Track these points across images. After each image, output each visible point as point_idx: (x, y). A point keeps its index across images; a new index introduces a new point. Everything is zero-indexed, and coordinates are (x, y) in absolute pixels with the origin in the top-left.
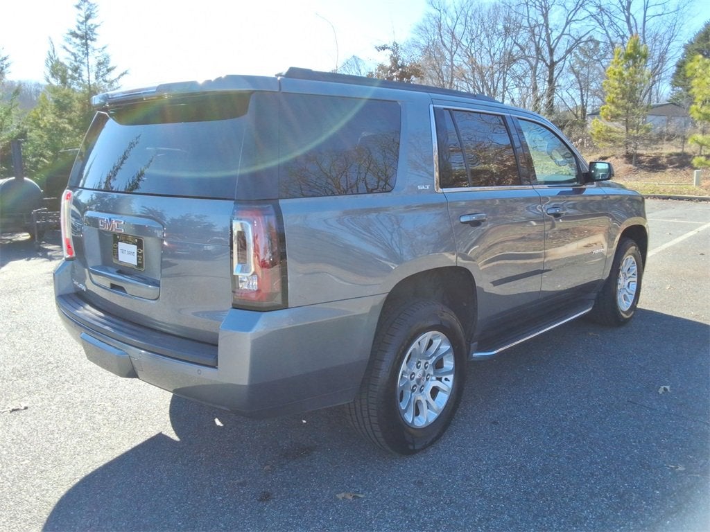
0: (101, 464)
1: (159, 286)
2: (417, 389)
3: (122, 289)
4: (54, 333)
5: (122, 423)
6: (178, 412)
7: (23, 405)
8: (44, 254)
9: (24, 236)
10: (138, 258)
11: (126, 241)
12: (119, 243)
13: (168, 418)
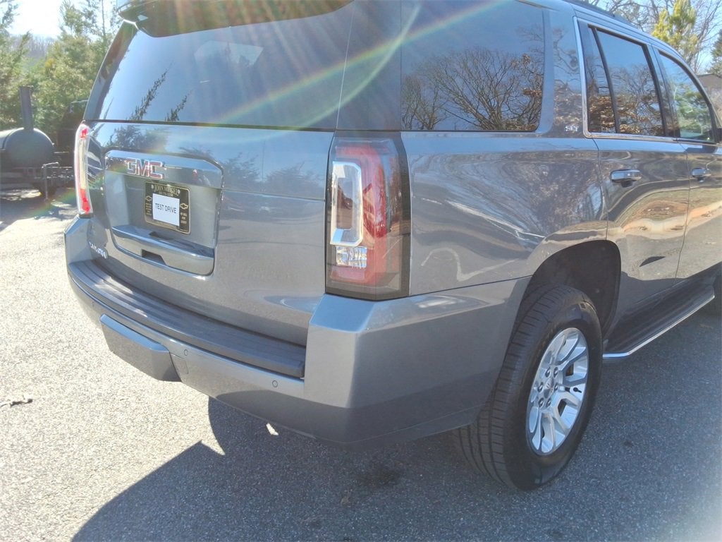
0: (126, 486)
1: (213, 256)
2: (543, 403)
3: (158, 258)
4: (66, 304)
5: (151, 426)
6: (221, 412)
7: (28, 397)
8: (56, 214)
9: (33, 194)
10: (181, 216)
11: (164, 192)
12: (154, 194)
13: (207, 420)
